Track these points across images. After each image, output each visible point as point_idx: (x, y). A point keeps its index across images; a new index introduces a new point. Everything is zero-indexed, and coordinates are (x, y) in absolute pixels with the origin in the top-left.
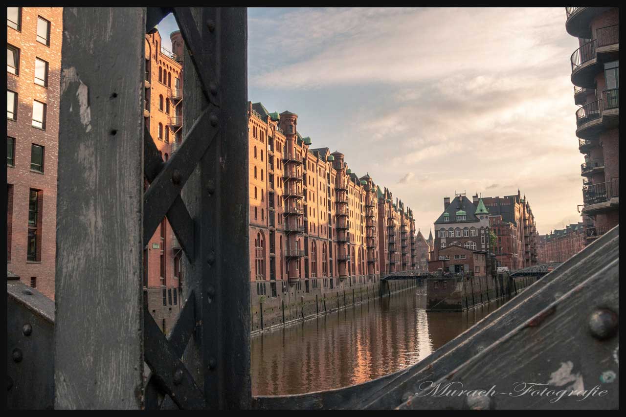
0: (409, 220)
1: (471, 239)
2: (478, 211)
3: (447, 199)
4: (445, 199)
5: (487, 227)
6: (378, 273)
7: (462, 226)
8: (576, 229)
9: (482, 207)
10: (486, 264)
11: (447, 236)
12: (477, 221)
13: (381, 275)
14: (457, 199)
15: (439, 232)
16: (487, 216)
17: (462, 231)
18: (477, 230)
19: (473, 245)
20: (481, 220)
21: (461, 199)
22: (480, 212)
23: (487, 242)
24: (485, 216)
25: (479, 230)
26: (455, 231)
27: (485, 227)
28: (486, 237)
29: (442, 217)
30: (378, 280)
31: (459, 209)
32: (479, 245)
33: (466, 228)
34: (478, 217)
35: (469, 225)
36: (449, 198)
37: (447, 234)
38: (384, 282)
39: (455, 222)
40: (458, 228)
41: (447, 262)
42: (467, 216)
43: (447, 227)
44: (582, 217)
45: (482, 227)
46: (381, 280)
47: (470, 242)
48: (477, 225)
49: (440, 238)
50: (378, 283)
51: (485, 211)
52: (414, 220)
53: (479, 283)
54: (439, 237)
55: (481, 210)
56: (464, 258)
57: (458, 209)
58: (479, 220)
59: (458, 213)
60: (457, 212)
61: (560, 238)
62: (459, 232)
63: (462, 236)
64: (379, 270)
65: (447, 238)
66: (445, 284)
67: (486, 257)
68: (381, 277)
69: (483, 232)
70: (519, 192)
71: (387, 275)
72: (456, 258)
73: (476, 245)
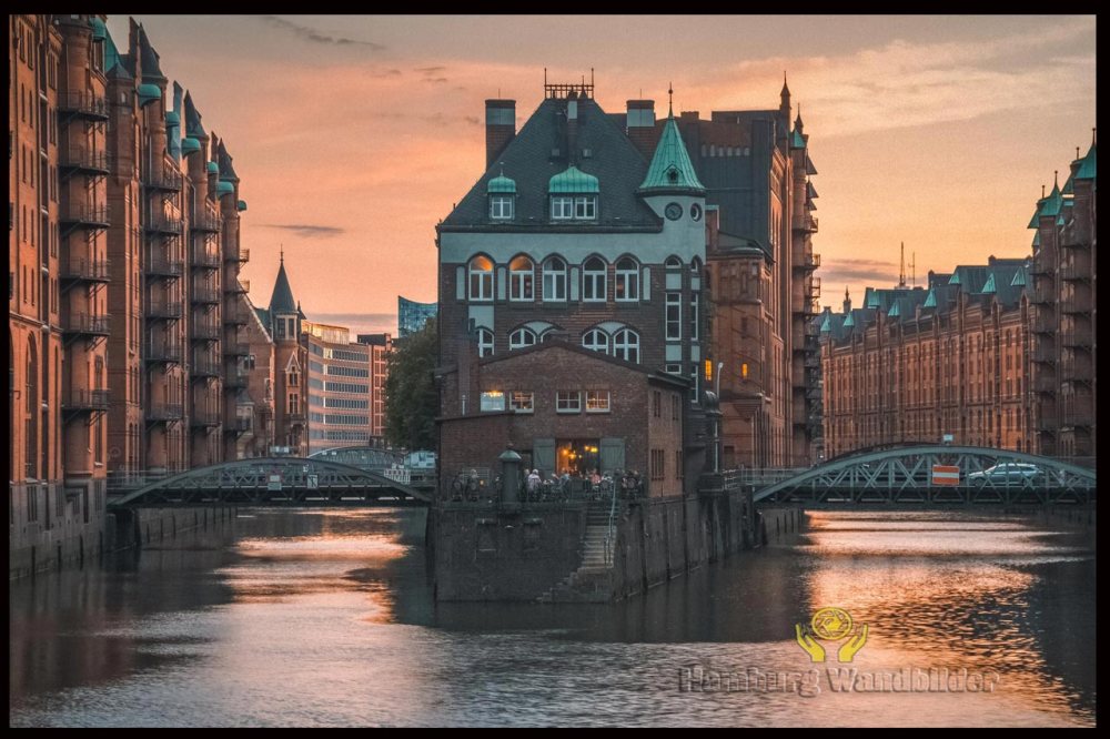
0: (218, 203)
1: (618, 312)
2: (655, 179)
3: (499, 108)
4: (492, 105)
5: (696, 259)
6: (97, 469)
7: (575, 249)
8: (988, 288)
9: (675, 155)
10: (684, 441)
11: (502, 296)
12: (653, 225)
13: (110, 482)
14: (552, 109)
15: (460, 273)
16: (697, 205)
17: (575, 272)
18: (647, 272)
19: (626, 346)
20: (667, 222)
21: (572, 112)
22: (665, 183)
23: (689, 332)
24: (686, 203)
25: (659, 273)
26: (538, 271)
27: (687, 260)
28: (689, 312)
29: (480, 197)
30: (98, 507)
31: (562, 163)
32: (655, 347)
33: (594, 262)
34: (658, 205)
35: (612, 247)
36: (511, 104)
37: (502, 285)
38: (123, 517)
39: (544, 226)
40: (556, 261)
41: (522, 425)
42: (603, 196)
43: (503, 247)
44: (1034, 231)
45: (673, 260)
46: (111, 508)
47: (611, 327)
48: (649, 249)
49: (465, 305)
50: (98, 520)
51: (690, 180)
52: (243, 207)
53: (662, 531)
54: (460, 296)
55: (673, 176)
56: (602, 404)
57: (551, 159)
58: (660, 222)
59: (560, 184)
60: (556, 178)
61: (905, 329)
62: (560, 278)
63: (575, 297)
64: (104, 457)
65: (497, 304)
66: (533, 534)
67: (686, 406)
68: (109, 493)
69: (674, 282)
70: (785, 94)
71: (137, 484)
72: (563, 405)
73: (636, 346)
